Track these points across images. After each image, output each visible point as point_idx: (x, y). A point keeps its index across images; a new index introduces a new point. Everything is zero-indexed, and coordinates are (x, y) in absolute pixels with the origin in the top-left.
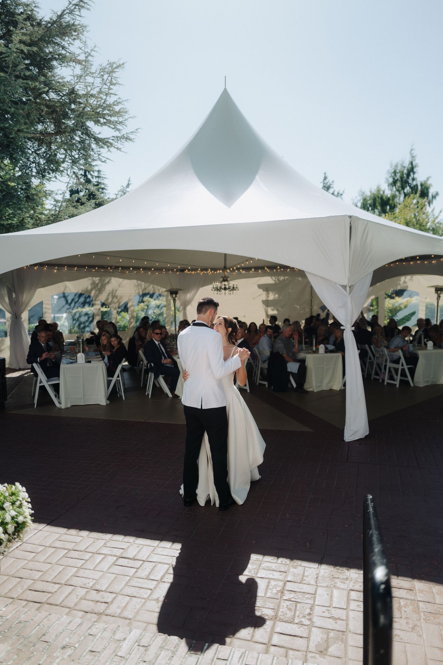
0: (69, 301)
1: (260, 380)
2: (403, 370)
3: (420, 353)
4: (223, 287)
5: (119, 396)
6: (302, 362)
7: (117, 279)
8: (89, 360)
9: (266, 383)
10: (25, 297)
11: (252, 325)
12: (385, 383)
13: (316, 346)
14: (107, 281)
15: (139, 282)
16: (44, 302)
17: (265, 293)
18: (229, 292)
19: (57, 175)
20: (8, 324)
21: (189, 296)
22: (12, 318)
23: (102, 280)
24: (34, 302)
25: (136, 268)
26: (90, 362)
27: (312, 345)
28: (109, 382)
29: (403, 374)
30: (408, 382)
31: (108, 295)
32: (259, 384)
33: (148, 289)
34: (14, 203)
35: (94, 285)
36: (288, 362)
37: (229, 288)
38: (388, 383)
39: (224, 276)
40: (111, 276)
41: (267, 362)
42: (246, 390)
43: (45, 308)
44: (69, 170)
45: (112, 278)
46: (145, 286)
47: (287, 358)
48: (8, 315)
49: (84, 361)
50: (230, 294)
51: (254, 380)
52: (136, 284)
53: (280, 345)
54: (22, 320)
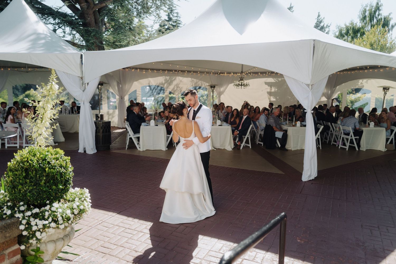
0: (152, 89)
1: (259, 141)
2: (352, 140)
3: (364, 129)
4: (240, 84)
5: (174, 146)
6: (285, 132)
7: (180, 77)
8: (157, 124)
9: (262, 143)
10: (127, 87)
11: (257, 108)
12: (339, 148)
13: (295, 122)
14: (174, 79)
15: (193, 79)
16: (137, 90)
17: (269, 87)
18: (244, 87)
19: (147, 16)
20: (117, 102)
21: (222, 89)
22: (119, 99)
23: (171, 79)
24: (132, 90)
25: (189, 72)
26: (157, 125)
27: (293, 121)
28: (168, 138)
29: (352, 142)
30: (355, 147)
31: (175, 86)
32: (258, 143)
33: (198, 83)
34: (122, 32)
35: (166, 81)
36: (276, 131)
37: (244, 85)
38: (341, 147)
39: (241, 77)
40: (176, 76)
41: (263, 131)
42: (249, 147)
43: (138, 94)
44: (154, 13)
45: (177, 77)
46: (196, 81)
47: (275, 129)
48: (117, 97)
49: (154, 125)
50: (244, 88)
51: (256, 141)
52: (191, 80)
53: (271, 121)
54: (125, 100)
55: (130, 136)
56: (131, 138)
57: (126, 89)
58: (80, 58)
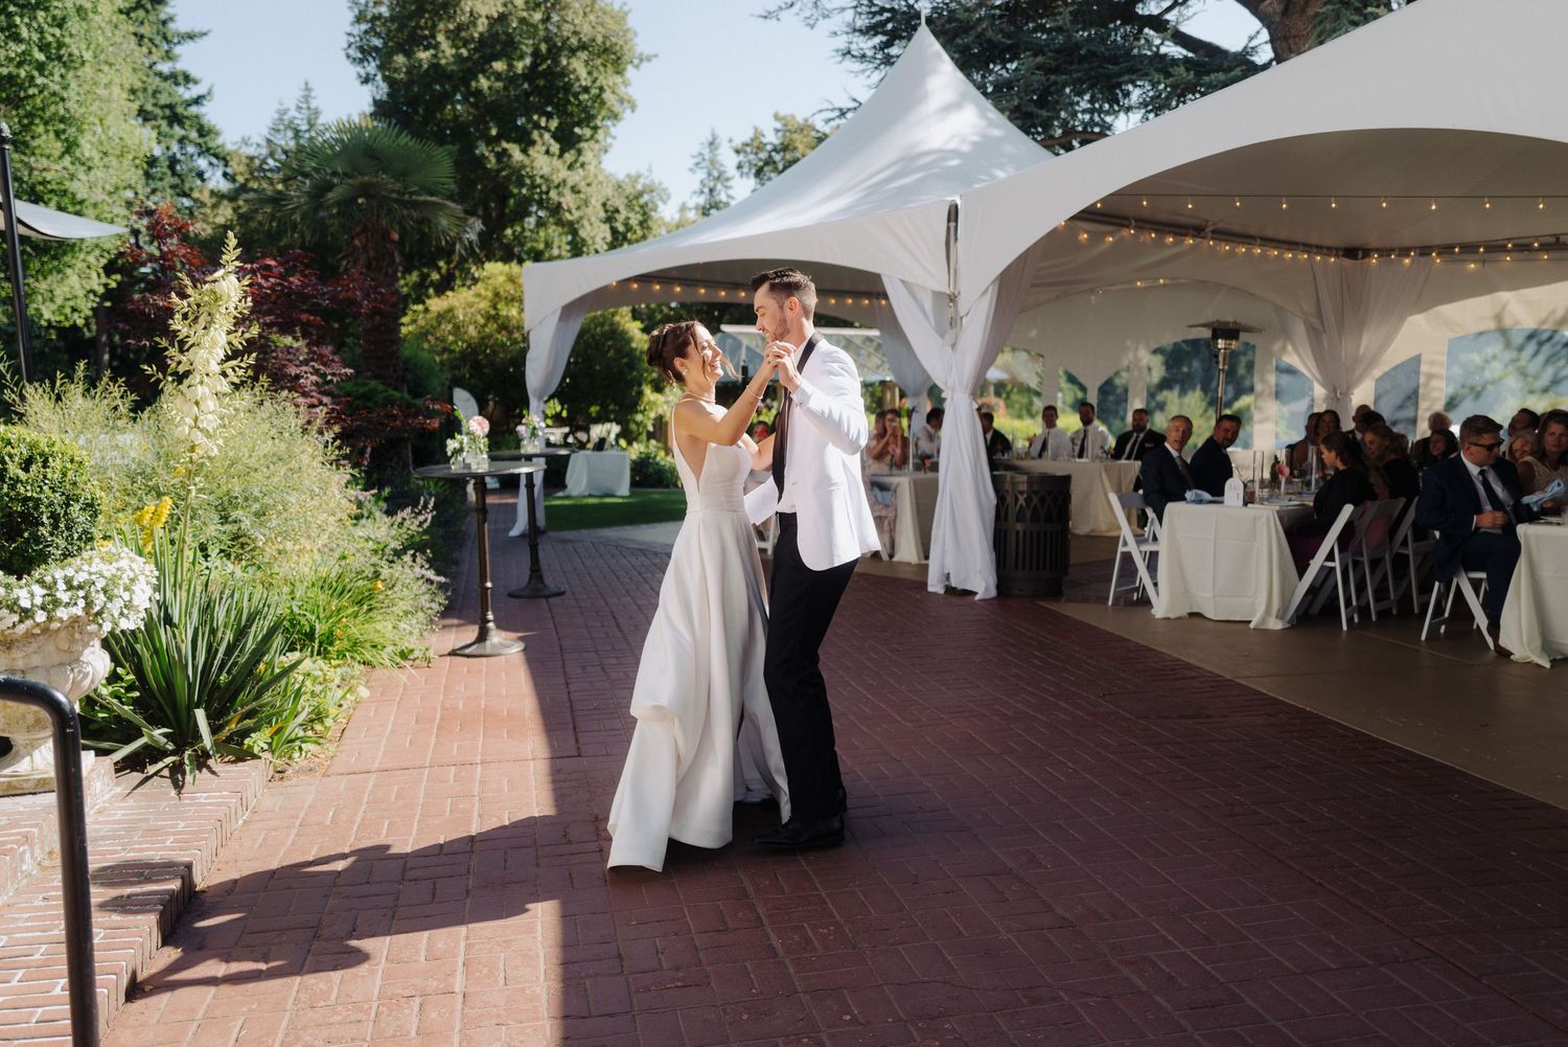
16: (1424, 357)
24: (1395, 353)
43: (1427, 374)
48: (1320, 391)
49: (1241, 501)
55: (1125, 544)
56: (1129, 553)
57: (1362, 351)
58: (949, 221)
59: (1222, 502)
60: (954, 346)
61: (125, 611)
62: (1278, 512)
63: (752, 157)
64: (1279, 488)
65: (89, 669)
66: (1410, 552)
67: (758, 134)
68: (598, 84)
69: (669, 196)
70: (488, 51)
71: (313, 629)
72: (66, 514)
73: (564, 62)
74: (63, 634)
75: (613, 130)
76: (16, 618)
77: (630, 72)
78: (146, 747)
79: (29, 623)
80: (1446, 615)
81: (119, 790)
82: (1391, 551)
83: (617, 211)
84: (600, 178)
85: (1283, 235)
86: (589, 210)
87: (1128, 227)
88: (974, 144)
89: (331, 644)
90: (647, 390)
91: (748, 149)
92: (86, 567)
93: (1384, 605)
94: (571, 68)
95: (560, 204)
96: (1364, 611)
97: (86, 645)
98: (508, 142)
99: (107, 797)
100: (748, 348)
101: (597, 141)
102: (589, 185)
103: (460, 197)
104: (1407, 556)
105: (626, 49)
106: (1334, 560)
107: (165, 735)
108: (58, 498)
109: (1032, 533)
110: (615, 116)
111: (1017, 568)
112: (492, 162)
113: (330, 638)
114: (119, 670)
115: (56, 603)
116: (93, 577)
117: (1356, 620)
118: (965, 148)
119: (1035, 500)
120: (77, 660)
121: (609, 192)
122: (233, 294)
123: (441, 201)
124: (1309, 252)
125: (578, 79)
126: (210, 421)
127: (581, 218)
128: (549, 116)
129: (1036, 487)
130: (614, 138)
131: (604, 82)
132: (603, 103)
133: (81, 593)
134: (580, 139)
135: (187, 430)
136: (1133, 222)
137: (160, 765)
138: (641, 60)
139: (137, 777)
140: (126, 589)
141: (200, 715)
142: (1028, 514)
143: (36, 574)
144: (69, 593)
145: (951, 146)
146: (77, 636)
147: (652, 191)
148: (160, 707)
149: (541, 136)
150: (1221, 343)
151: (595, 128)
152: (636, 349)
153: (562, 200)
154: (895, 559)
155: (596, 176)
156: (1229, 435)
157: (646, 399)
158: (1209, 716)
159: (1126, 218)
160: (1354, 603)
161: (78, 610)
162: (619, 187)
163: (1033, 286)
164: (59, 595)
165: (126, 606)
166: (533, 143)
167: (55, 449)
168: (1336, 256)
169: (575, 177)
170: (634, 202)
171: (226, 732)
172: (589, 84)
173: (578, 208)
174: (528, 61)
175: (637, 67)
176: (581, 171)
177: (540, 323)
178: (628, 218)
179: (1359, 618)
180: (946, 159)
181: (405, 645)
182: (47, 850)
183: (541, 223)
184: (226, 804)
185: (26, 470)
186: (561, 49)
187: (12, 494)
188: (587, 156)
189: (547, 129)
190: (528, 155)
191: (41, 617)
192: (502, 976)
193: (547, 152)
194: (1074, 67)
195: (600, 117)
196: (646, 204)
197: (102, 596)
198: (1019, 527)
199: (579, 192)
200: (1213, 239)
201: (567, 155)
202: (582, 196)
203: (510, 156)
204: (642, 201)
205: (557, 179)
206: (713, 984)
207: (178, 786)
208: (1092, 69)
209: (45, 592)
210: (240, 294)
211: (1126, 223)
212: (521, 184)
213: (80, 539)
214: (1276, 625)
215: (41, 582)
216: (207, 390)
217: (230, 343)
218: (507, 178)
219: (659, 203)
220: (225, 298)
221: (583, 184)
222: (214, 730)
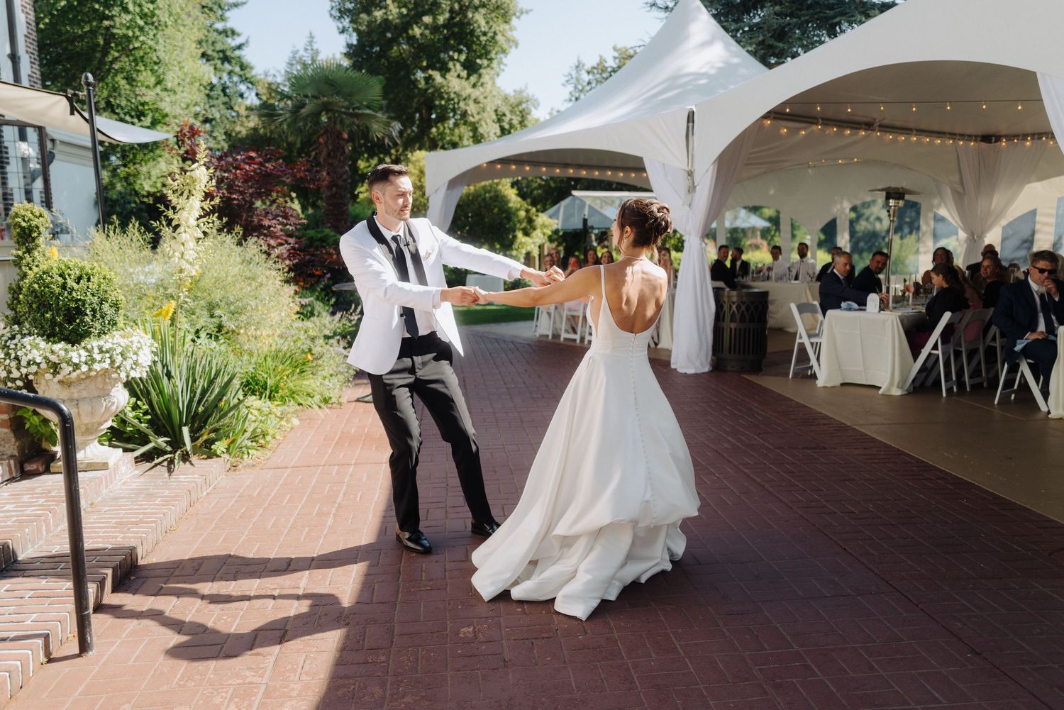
16: (1038, 212)
43: (1040, 223)
48: (962, 235)
49: (877, 309)
55: (801, 337)
56: (803, 343)
57: (993, 207)
58: (688, 122)
59: (865, 310)
60: (690, 205)
61: (134, 367)
62: (899, 317)
63: (598, 76)
64: (908, 301)
65: (115, 400)
66: (998, 345)
67: (602, 60)
68: (493, 30)
69: (539, 105)
70: (420, 9)
71: (266, 383)
72: (100, 309)
73: (470, 15)
74: (99, 379)
75: (505, 60)
76: (71, 369)
77: (514, 21)
78: (154, 448)
79: (78, 372)
80: (1016, 387)
81: (137, 472)
82: (984, 343)
83: (504, 115)
84: (494, 93)
85: (935, 128)
86: (485, 115)
87: (817, 124)
88: (719, 69)
89: (277, 392)
90: (520, 234)
91: (595, 71)
92: (110, 340)
93: (977, 380)
94: (475, 19)
95: (466, 111)
96: (961, 384)
97: (113, 386)
98: (433, 70)
99: (129, 475)
100: (590, 206)
101: (492, 69)
102: (485, 98)
103: (388, 109)
104: (996, 347)
105: (511, 6)
106: (937, 349)
107: (166, 442)
108: (95, 300)
109: (740, 329)
110: (504, 51)
111: (730, 352)
112: (422, 85)
113: (276, 389)
114: (139, 403)
115: (93, 360)
116: (115, 346)
117: (955, 390)
118: (713, 72)
119: (743, 308)
120: (108, 395)
121: (499, 102)
122: (202, 178)
123: (373, 113)
124: (954, 139)
125: (479, 27)
126: (190, 255)
127: (480, 120)
128: (460, 52)
129: (744, 299)
130: (505, 65)
131: (497, 28)
132: (496, 42)
133: (108, 355)
134: (480, 66)
135: (177, 260)
136: (820, 121)
137: (161, 459)
138: (522, 13)
139: (149, 465)
140: (135, 353)
141: (185, 431)
142: (738, 317)
143: (83, 344)
144: (101, 355)
145: (703, 70)
146: (107, 380)
147: (527, 101)
148: (164, 426)
149: (455, 65)
150: (892, 202)
151: (491, 60)
152: (511, 208)
153: (468, 108)
154: (659, 346)
155: (491, 92)
156: (880, 265)
157: (518, 241)
158: (825, 448)
159: (815, 118)
160: (954, 378)
161: (106, 365)
162: (506, 98)
163: (746, 165)
164: (94, 356)
165: (134, 364)
166: (449, 70)
167: (95, 271)
168: (976, 141)
169: (476, 93)
170: (516, 109)
171: (200, 441)
172: (487, 30)
173: (478, 113)
174: (447, 15)
175: (518, 18)
176: (481, 88)
177: (436, 191)
178: (511, 120)
179: (958, 388)
180: (696, 79)
181: (327, 395)
182: (89, 502)
183: (456, 125)
184: (196, 482)
185: (78, 283)
186: (468, 7)
187: (70, 297)
188: (485, 78)
189: (458, 60)
190: (446, 79)
191: (84, 368)
192: (329, 579)
193: (459, 76)
194: (803, 12)
195: (494, 52)
196: (524, 110)
197: (120, 356)
198: (733, 325)
199: (479, 103)
200: (880, 131)
201: (472, 78)
202: (481, 105)
203: (434, 80)
204: (521, 108)
205: (464, 94)
206: (448, 589)
207: (170, 471)
208: (816, 14)
209: (87, 354)
210: (207, 178)
211: (815, 121)
212: (442, 98)
213: (109, 324)
214: (896, 392)
215: (84, 348)
216: (188, 236)
217: (202, 208)
218: (433, 94)
219: (533, 109)
220: (198, 180)
221: (482, 97)
222: (193, 439)
